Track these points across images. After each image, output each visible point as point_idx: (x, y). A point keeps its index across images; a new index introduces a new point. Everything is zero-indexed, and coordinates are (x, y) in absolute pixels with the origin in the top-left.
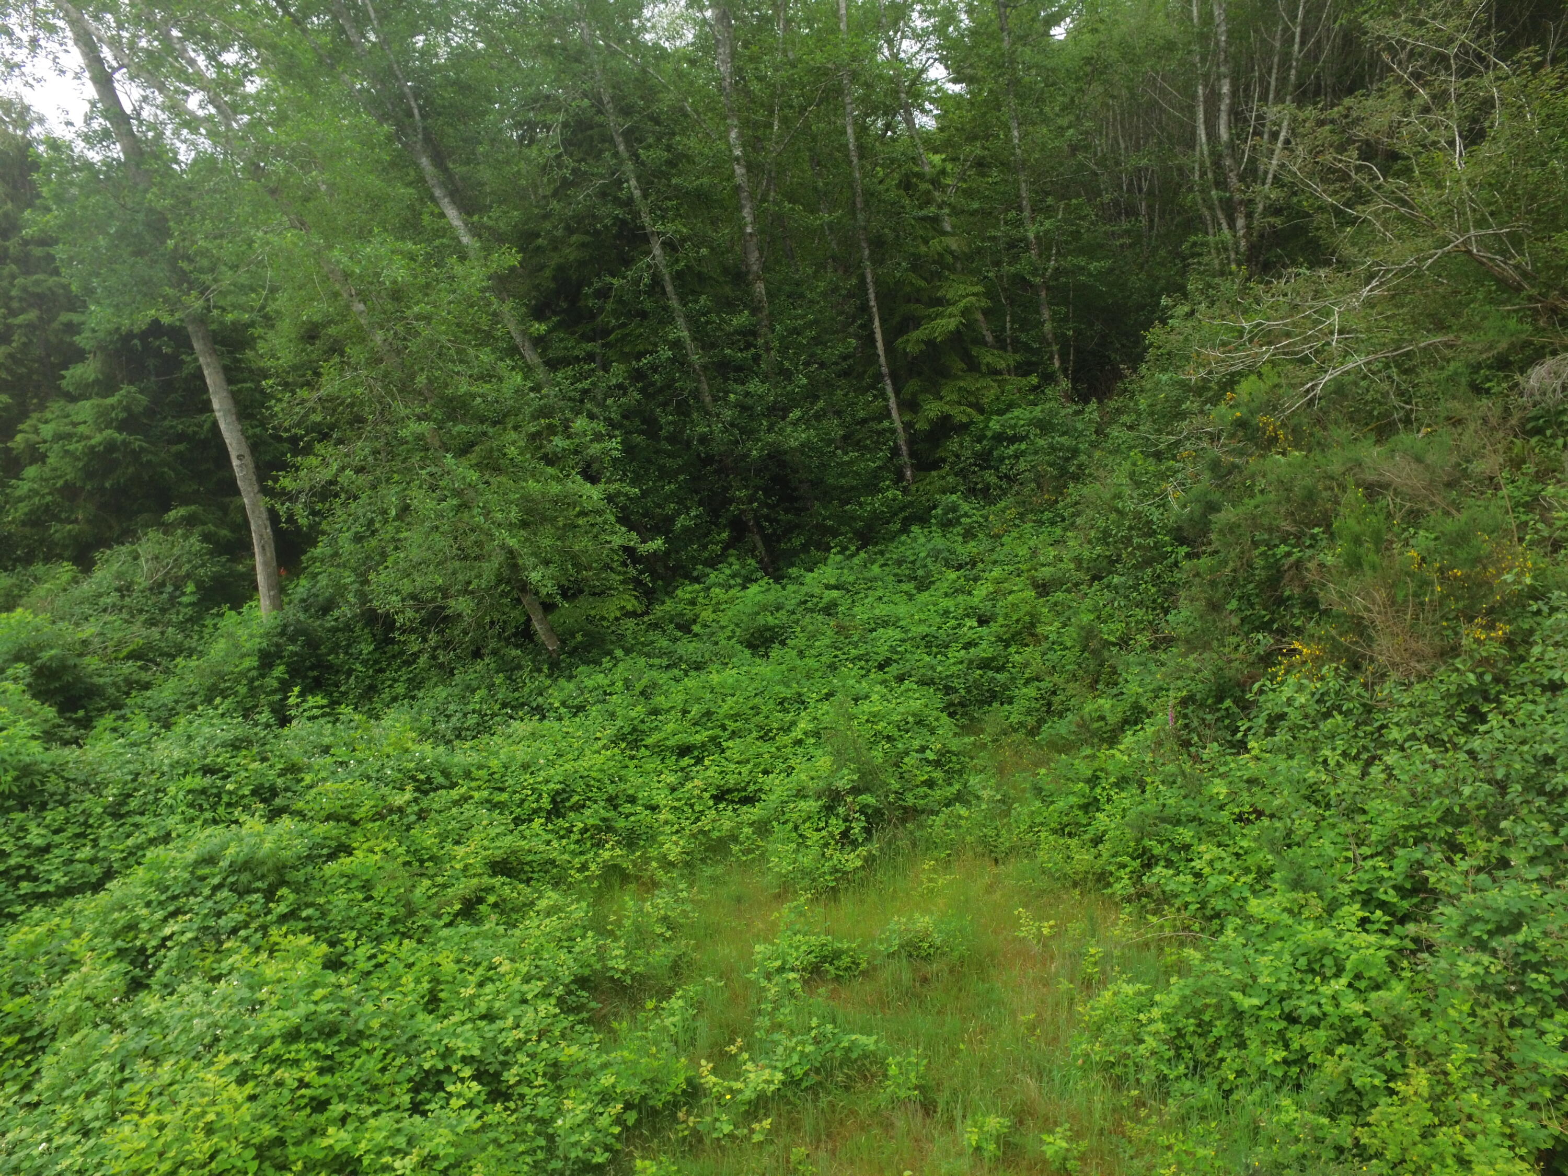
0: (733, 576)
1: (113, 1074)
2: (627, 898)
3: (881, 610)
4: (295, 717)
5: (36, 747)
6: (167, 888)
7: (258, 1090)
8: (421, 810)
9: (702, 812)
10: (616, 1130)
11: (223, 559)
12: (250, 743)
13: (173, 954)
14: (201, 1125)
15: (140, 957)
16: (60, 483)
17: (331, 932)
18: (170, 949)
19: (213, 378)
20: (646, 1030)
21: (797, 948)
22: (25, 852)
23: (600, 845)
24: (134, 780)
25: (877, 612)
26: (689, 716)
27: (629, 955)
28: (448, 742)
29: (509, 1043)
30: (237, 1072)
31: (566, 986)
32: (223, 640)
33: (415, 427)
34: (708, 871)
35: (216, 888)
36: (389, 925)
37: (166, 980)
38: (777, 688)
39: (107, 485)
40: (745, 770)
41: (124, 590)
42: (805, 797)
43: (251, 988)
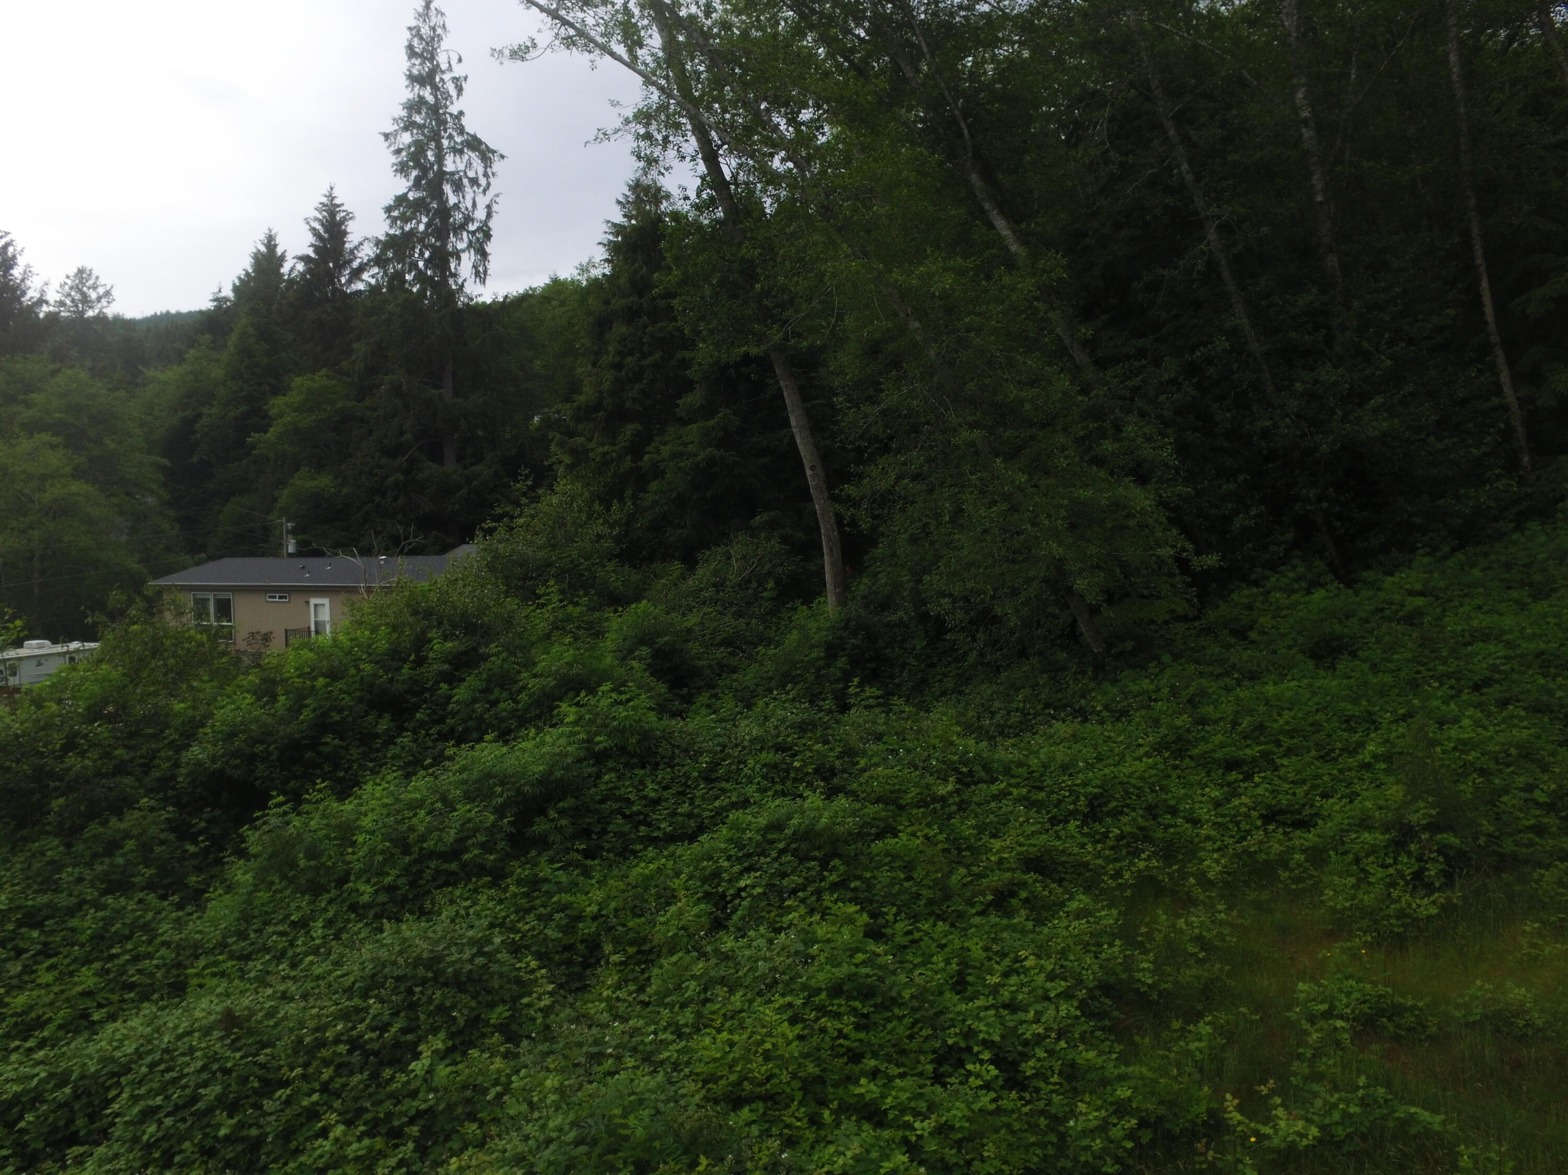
0: (1298, 579)
1: (699, 993)
2: (1160, 912)
3: (1481, 621)
4: (854, 705)
5: (652, 717)
6: (744, 846)
7: (806, 1032)
8: (962, 801)
9: (1248, 832)
10: (1129, 1145)
11: (798, 558)
12: (815, 726)
13: (745, 903)
14: (760, 1050)
15: (721, 902)
16: (674, 495)
17: (875, 905)
18: (743, 899)
19: (790, 399)
20: (1169, 1050)
21: (1348, 994)
22: (644, 802)
23: (1136, 853)
24: (722, 751)
25: (1475, 623)
26: (1240, 729)
27: (1157, 970)
28: (991, 738)
29: (1028, 1035)
30: (790, 1013)
31: (1090, 990)
32: (795, 632)
33: (966, 434)
34: (1252, 896)
35: (782, 852)
36: (926, 906)
37: (740, 924)
38: (1343, 705)
39: (708, 495)
40: (1300, 791)
41: (719, 586)
42: (1369, 829)
43: (805, 942)
